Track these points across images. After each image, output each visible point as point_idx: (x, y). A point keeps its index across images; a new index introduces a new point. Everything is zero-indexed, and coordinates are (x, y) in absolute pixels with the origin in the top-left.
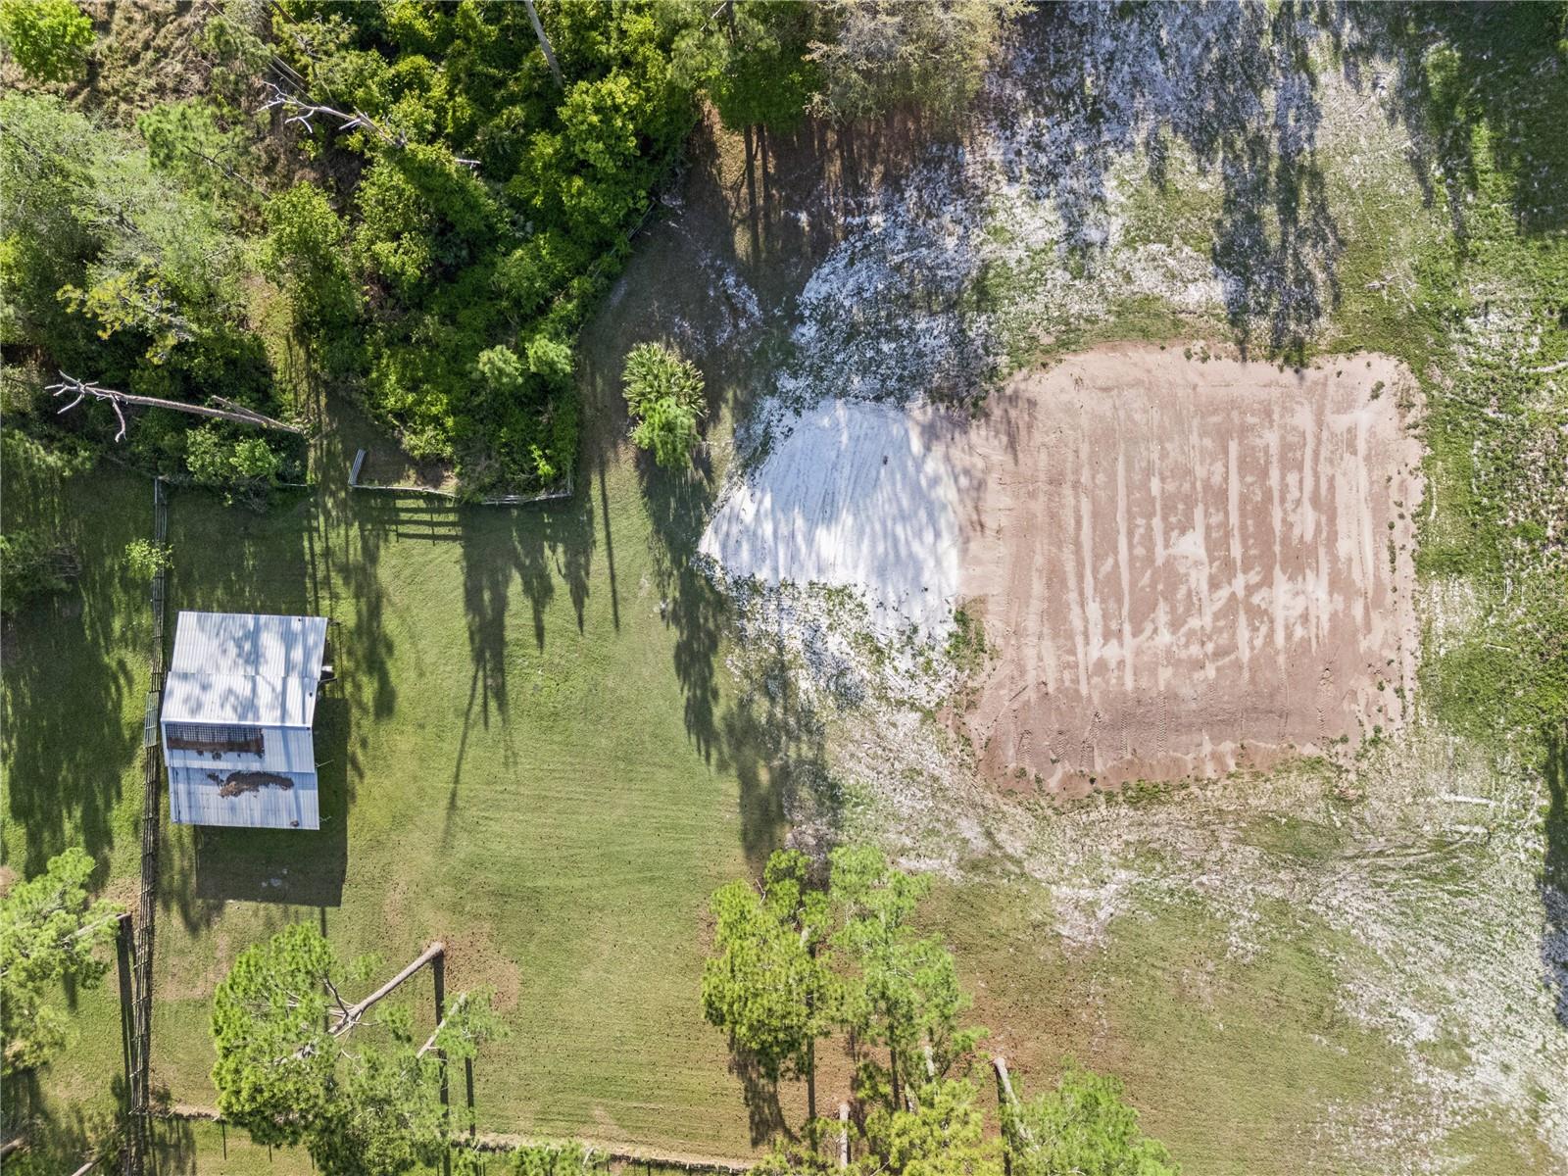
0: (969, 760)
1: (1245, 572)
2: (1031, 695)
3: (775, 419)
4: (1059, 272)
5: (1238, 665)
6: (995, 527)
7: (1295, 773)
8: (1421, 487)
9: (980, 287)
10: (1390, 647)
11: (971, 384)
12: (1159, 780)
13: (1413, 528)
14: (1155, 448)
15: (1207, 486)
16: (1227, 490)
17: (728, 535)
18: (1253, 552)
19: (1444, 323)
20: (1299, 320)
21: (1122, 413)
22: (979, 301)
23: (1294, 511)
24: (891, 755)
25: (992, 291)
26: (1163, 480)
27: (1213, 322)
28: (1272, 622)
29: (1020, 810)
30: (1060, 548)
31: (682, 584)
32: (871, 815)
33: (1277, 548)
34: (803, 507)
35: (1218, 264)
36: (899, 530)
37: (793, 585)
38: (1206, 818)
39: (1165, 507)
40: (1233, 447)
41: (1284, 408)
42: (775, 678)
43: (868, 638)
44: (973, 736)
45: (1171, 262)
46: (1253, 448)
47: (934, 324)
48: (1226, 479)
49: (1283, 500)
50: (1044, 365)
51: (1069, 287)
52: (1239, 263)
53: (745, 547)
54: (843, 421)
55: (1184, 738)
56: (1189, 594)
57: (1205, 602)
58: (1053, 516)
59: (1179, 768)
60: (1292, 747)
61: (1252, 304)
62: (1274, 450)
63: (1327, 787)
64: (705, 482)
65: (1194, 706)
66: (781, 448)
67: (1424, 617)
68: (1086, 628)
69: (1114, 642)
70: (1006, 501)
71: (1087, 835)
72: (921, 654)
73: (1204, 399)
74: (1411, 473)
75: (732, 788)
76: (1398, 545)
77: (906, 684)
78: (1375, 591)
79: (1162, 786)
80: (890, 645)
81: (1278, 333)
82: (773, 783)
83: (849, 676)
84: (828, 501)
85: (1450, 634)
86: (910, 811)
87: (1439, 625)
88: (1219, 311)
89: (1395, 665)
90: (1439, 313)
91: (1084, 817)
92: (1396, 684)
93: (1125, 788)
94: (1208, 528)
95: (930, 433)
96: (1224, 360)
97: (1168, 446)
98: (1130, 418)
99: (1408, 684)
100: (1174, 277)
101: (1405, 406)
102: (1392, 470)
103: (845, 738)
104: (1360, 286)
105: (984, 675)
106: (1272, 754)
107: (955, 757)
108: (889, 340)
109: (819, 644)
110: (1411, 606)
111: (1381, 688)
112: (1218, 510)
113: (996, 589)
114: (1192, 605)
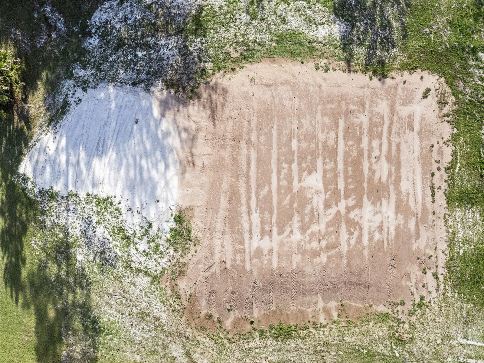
0: (178, 307)
1: (346, 198)
2: (216, 268)
3: (70, 93)
4: (244, 15)
5: (340, 255)
6: (201, 165)
7: (373, 322)
8: (450, 152)
9: (197, 20)
10: (431, 248)
11: (190, 79)
12: (291, 323)
13: (446, 177)
14: (295, 122)
15: (325, 146)
16: (337, 149)
17: (37, 162)
18: (351, 187)
19: (465, 55)
20: (382, 50)
21: (277, 100)
22: (196, 30)
23: (376, 163)
24: (131, 303)
25: (204, 24)
26: (299, 141)
27: (332, 48)
28: (361, 229)
29: (207, 339)
30: (237, 179)
31: (7, 192)
32: (116, 341)
33: (365, 185)
34: (85, 147)
35: (336, 15)
36: (144, 162)
37: (76, 195)
38: (319, 348)
39: (299, 157)
40: (341, 123)
41: (372, 101)
42: (62, 253)
43: (121, 229)
44: (182, 292)
45: (309, 12)
46: (353, 124)
47: (170, 42)
48: (336, 142)
49: (369, 156)
50: (233, 69)
51: (250, 24)
52: (348, 15)
53: (48, 169)
54: (112, 97)
55: (307, 298)
56: (312, 211)
57: (322, 216)
58: (234, 160)
59: (304, 316)
60: (371, 306)
61: (355, 39)
62: (365, 126)
63: (391, 331)
64: (25, 129)
65: (313, 279)
66: (74, 111)
67: (451, 230)
68: (251, 228)
69: (267, 238)
70: (208, 150)
71: (247, 356)
72: (153, 241)
73: (325, 94)
74: (445, 143)
75: (31, 321)
76: (436, 186)
77: (143, 259)
78: (422, 213)
79: (293, 327)
80: (135, 234)
81: (370, 56)
82: (57, 318)
83: (108, 253)
84: (100, 144)
85: (466, 241)
86: (141, 339)
87: (460, 236)
88: (335, 42)
89: (433, 259)
90: (463, 49)
91: (246, 345)
92: (434, 271)
93: (271, 328)
94: (325, 171)
95: (165, 105)
96: (338, 71)
97: (303, 121)
98: (281, 103)
99: (441, 271)
100: (310, 21)
101: (442, 103)
102: (434, 141)
103: (103, 291)
104: (418, 31)
105: (190, 255)
106: (359, 310)
107: (170, 305)
108: (142, 50)
109: (90, 233)
110: (443, 224)
111: (425, 273)
112: (331, 161)
113: (199, 203)
114: (314, 217)
